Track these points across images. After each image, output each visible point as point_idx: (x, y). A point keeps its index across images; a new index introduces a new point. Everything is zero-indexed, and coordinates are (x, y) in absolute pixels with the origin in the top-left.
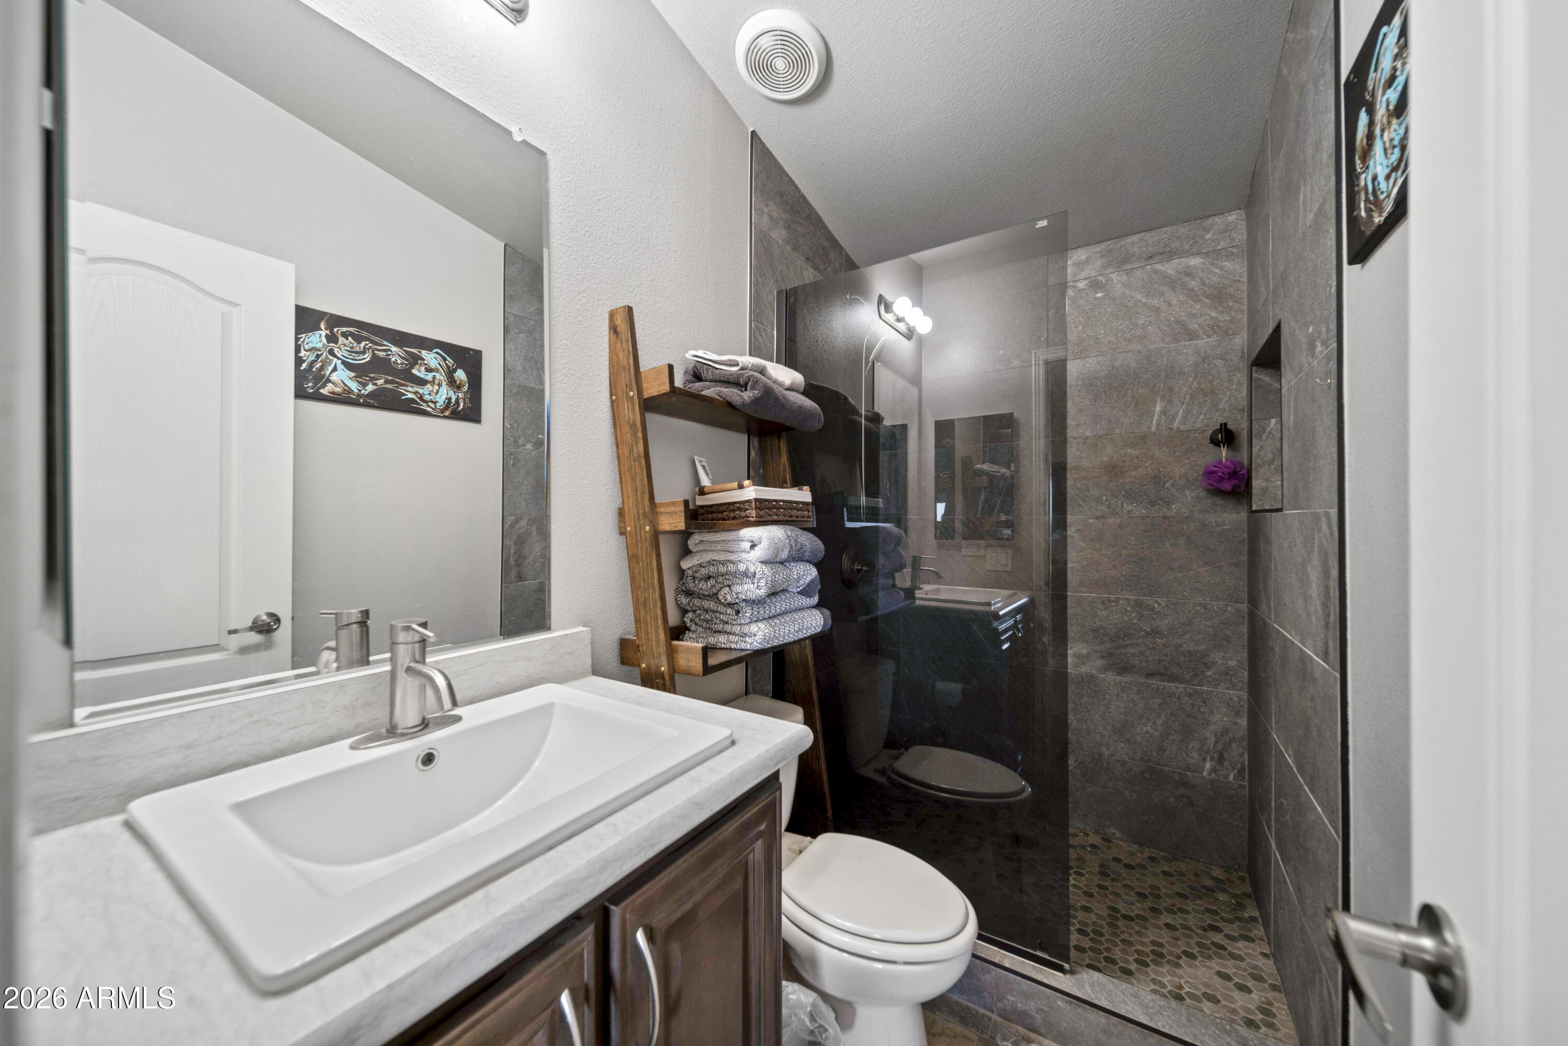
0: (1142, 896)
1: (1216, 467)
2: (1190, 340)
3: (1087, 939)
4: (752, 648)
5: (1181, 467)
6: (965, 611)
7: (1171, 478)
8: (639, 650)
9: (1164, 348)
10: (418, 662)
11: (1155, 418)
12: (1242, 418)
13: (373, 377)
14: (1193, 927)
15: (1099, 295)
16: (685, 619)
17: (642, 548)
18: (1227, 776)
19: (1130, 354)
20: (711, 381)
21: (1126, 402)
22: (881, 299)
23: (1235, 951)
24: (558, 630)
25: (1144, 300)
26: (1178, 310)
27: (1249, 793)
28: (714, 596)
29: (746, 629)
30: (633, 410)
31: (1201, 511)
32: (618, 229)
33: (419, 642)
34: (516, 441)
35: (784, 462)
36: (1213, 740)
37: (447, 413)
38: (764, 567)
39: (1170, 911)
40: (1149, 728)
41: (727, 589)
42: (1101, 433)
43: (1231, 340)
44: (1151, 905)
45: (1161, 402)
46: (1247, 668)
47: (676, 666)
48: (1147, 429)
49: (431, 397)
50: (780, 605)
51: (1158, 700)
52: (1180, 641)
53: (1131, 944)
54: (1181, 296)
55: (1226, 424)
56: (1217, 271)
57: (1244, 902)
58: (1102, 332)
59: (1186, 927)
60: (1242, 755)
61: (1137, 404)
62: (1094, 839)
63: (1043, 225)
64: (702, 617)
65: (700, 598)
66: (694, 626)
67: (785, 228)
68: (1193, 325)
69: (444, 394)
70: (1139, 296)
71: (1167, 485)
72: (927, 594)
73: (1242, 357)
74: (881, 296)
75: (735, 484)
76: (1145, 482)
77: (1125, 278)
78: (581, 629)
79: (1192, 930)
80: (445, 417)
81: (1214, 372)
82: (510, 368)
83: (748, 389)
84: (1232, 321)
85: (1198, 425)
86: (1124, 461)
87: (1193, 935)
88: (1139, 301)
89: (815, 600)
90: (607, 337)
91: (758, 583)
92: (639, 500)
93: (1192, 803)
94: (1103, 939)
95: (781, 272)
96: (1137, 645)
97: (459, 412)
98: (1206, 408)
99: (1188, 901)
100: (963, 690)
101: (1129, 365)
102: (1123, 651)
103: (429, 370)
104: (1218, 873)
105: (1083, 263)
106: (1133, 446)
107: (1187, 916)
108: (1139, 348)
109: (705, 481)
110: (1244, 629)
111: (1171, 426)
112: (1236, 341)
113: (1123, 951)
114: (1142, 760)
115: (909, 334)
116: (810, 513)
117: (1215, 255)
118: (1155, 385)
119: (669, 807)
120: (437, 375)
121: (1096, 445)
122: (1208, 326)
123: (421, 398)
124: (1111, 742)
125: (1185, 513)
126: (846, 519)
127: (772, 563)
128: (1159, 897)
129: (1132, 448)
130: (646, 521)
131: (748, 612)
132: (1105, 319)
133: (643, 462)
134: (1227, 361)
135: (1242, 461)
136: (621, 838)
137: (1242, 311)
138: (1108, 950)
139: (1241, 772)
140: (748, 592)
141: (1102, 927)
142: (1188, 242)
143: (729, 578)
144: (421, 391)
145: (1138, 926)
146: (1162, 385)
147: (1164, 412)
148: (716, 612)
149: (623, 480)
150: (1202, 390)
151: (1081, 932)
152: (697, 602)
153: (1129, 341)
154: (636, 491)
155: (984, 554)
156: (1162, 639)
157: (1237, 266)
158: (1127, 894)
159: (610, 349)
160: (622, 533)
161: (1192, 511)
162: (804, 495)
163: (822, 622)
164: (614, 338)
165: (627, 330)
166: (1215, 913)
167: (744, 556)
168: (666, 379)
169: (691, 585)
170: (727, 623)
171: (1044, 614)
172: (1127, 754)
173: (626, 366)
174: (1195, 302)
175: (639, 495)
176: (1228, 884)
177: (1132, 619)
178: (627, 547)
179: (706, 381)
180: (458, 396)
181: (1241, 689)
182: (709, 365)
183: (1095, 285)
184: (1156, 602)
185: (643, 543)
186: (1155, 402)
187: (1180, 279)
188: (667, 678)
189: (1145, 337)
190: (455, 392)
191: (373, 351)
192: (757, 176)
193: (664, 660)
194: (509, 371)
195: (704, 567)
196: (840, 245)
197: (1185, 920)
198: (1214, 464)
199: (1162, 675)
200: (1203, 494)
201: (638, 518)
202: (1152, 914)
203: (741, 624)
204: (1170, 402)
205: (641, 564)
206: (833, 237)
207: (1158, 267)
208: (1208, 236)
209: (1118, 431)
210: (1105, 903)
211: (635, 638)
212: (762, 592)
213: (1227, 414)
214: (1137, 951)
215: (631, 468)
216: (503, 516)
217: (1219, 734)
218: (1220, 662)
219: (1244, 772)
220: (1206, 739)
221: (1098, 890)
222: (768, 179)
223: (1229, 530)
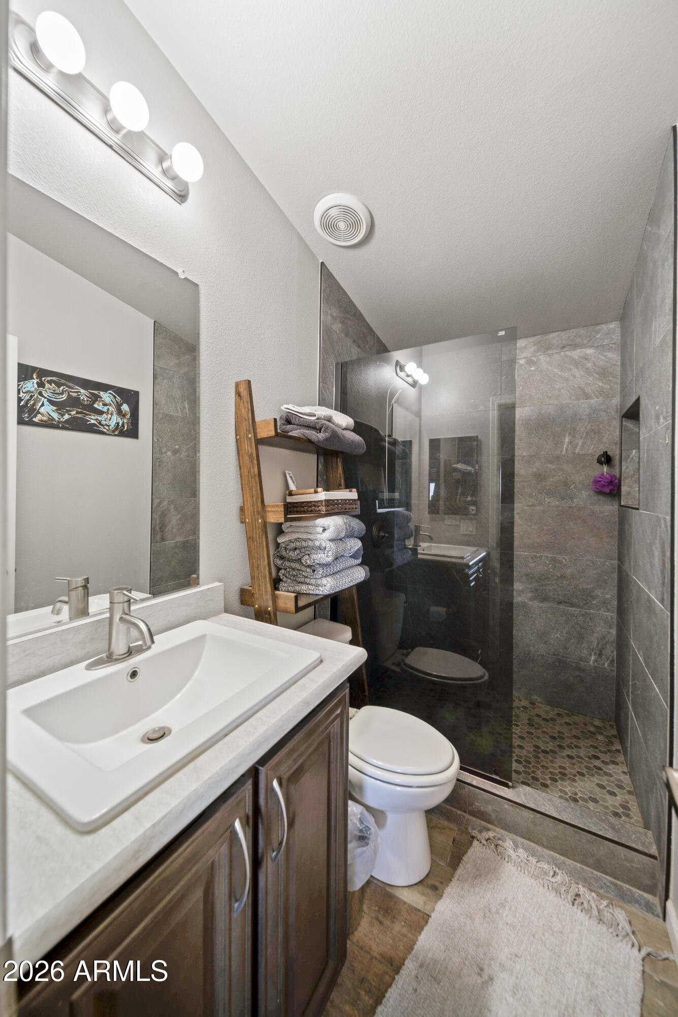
0: (553, 738)
1: (600, 478)
2: (586, 399)
3: (521, 765)
4: (323, 594)
5: (580, 476)
6: (449, 563)
7: (574, 483)
8: (254, 597)
9: (570, 403)
10: (127, 614)
11: (565, 446)
12: (616, 448)
13: (69, 410)
14: (583, 757)
15: (532, 369)
16: (279, 574)
17: (256, 533)
18: (604, 664)
19: (551, 406)
20: (297, 425)
21: (548, 435)
22: (397, 363)
23: (607, 771)
24: (203, 585)
25: (559, 373)
26: (579, 380)
27: (617, 675)
28: (299, 561)
29: (319, 582)
30: (251, 446)
31: (592, 504)
32: (241, 330)
33: (127, 601)
34: (160, 450)
35: (340, 472)
36: (596, 643)
37: (116, 433)
38: (331, 543)
39: (570, 747)
40: (559, 635)
41: (307, 556)
42: (533, 453)
43: (610, 400)
44: (558, 744)
45: (568, 436)
46: (616, 599)
47: (277, 608)
48: (560, 453)
49: (106, 422)
50: (340, 566)
51: (564, 618)
52: (578, 582)
53: (547, 768)
54: (581, 372)
55: (606, 452)
56: (603, 358)
57: (613, 740)
58: (534, 391)
59: (579, 757)
60: (612, 652)
61: (555, 437)
62: (525, 703)
63: (502, 334)
64: (291, 573)
65: (289, 561)
66: (285, 578)
67: (341, 322)
68: (588, 390)
69: (115, 420)
70: (556, 371)
71: (572, 487)
72: (424, 550)
73: (617, 411)
74: (397, 362)
75: (312, 490)
76: (558, 485)
77: (548, 359)
78: (218, 584)
79: (583, 759)
80: (115, 435)
81: (600, 419)
82: (157, 402)
83: (322, 431)
84: (611, 389)
85: (590, 451)
86: (546, 472)
87: (583, 762)
88: (556, 374)
89: (360, 561)
90: (234, 399)
91: (327, 553)
92: (255, 503)
93: (583, 680)
94: (530, 766)
95: (338, 351)
96: (552, 585)
97: (124, 432)
98: (595, 441)
99: (580, 741)
100: (447, 613)
101: (550, 413)
102: (544, 588)
103: (105, 405)
104: (597, 723)
105: (523, 348)
106: (551, 462)
107: (579, 750)
108: (556, 402)
109: (292, 487)
110: (615, 576)
111: (574, 451)
112: (614, 401)
113: (543, 773)
114: (554, 655)
115: (414, 384)
116: (357, 506)
117: (602, 348)
118: (565, 426)
119: (291, 706)
120: (111, 408)
121: (529, 461)
122: (597, 391)
123: (100, 423)
124: (535, 643)
125: (581, 505)
126: (377, 507)
127: (335, 540)
128: (563, 738)
129: (551, 464)
130: (259, 516)
131: (321, 571)
132: (536, 384)
133: (257, 479)
134: (607, 413)
135: (616, 474)
136: (266, 727)
137: (617, 383)
138: (534, 772)
139: (612, 661)
140: (321, 559)
141: (530, 758)
142: (586, 339)
143: (308, 550)
144: (100, 419)
145: (552, 757)
146: (569, 426)
147: (570, 443)
148: (300, 570)
149: (244, 489)
150: (593, 430)
151: (518, 762)
152: (287, 564)
153: (550, 398)
154: (253, 497)
155: (458, 524)
156: (567, 581)
157: (614, 356)
158: (545, 737)
159: (236, 406)
160: (243, 521)
161: (586, 504)
162: (353, 495)
163: (364, 575)
164: (238, 399)
165: (248, 395)
166: (595, 747)
167: (319, 536)
168: (273, 428)
169: (284, 553)
170: (307, 577)
171: (496, 564)
172: (545, 651)
173: (247, 418)
174: (590, 376)
175: (254, 500)
176: (604, 729)
177: (549, 569)
178: (246, 532)
179: (294, 424)
180: (124, 421)
181: (613, 612)
182: (297, 415)
183: (530, 362)
184: (564, 558)
185: (257, 531)
186: (565, 436)
187: (581, 362)
188: (272, 614)
189: (560, 396)
190: (121, 419)
191: (68, 393)
192: (324, 290)
193: (270, 603)
194: (157, 404)
195: (292, 542)
196: (373, 331)
197: (579, 752)
198: (599, 476)
199: (566, 603)
200: (592, 493)
201: (254, 514)
202: (559, 749)
203: (316, 578)
204: (574, 436)
205: (255, 543)
206: (369, 325)
207: (568, 353)
208: (598, 336)
209: (542, 453)
210: (532, 743)
211: (251, 588)
212: (330, 559)
213: (608, 446)
214: (550, 772)
215: (249, 482)
216: (152, 499)
217: (599, 639)
218: (601, 595)
219: (614, 662)
220: (592, 642)
221: (527, 735)
222: (331, 292)
223: (607, 516)
